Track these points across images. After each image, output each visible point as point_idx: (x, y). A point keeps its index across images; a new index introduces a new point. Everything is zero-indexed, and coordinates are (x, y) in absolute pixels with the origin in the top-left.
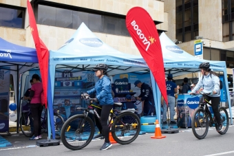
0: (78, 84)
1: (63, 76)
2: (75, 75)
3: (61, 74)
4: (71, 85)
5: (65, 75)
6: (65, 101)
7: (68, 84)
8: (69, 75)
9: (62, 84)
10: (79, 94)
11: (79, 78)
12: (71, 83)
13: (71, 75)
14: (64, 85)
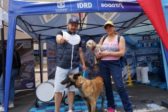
0: (156, 44)
1: (143, 38)
2: (152, 37)
3: (141, 37)
4: (150, 45)
5: (145, 38)
6: (147, 58)
7: (147, 45)
8: (147, 38)
9: (143, 45)
10: (157, 52)
11: (156, 40)
12: (150, 44)
13: (149, 38)
14: (145, 46)
